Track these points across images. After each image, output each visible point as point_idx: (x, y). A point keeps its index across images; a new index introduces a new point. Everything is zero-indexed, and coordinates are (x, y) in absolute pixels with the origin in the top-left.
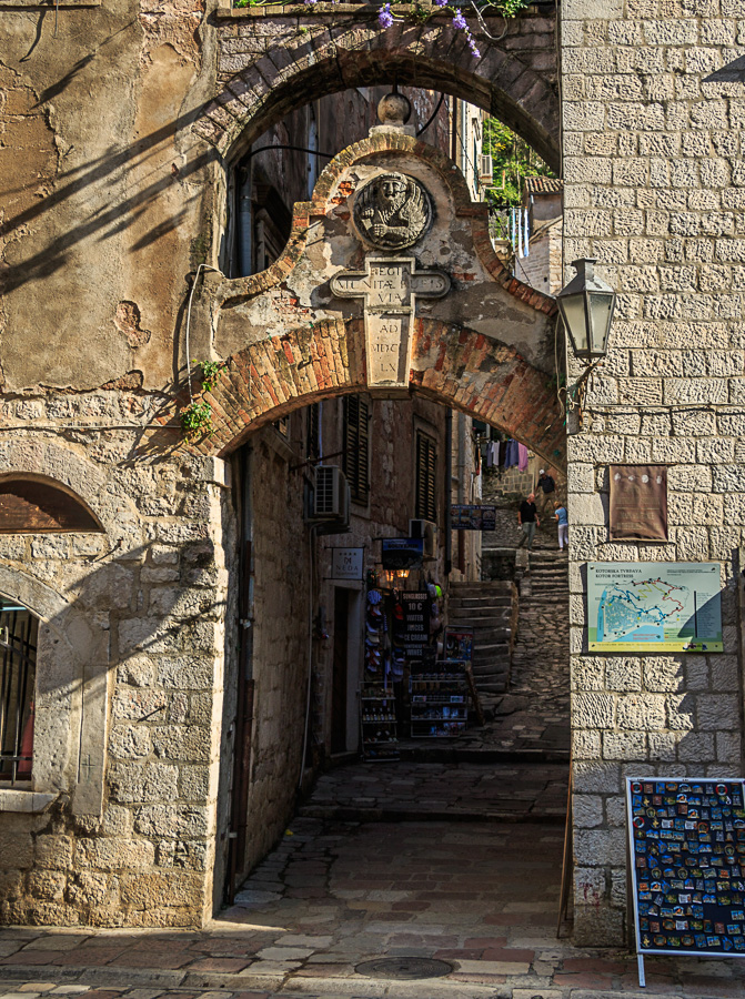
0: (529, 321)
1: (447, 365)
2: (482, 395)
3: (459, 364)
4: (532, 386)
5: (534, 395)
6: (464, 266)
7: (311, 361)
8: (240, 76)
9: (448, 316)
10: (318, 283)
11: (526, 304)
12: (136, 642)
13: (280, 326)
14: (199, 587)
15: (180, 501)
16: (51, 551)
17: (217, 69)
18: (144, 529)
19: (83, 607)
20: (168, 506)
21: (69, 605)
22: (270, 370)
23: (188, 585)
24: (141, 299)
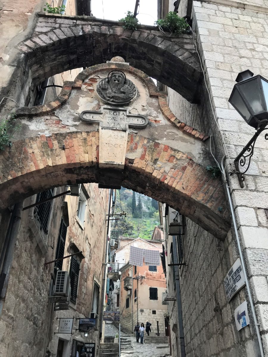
0: (191, 143)
1: (148, 157)
2: (169, 175)
3: (155, 157)
5: (200, 177)
6: (154, 117)
7: (64, 148)
8: (46, 33)
9: (147, 137)
10: (73, 115)
11: (190, 135)
13: (47, 132)
17: (34, 31)
22: (37, 151)
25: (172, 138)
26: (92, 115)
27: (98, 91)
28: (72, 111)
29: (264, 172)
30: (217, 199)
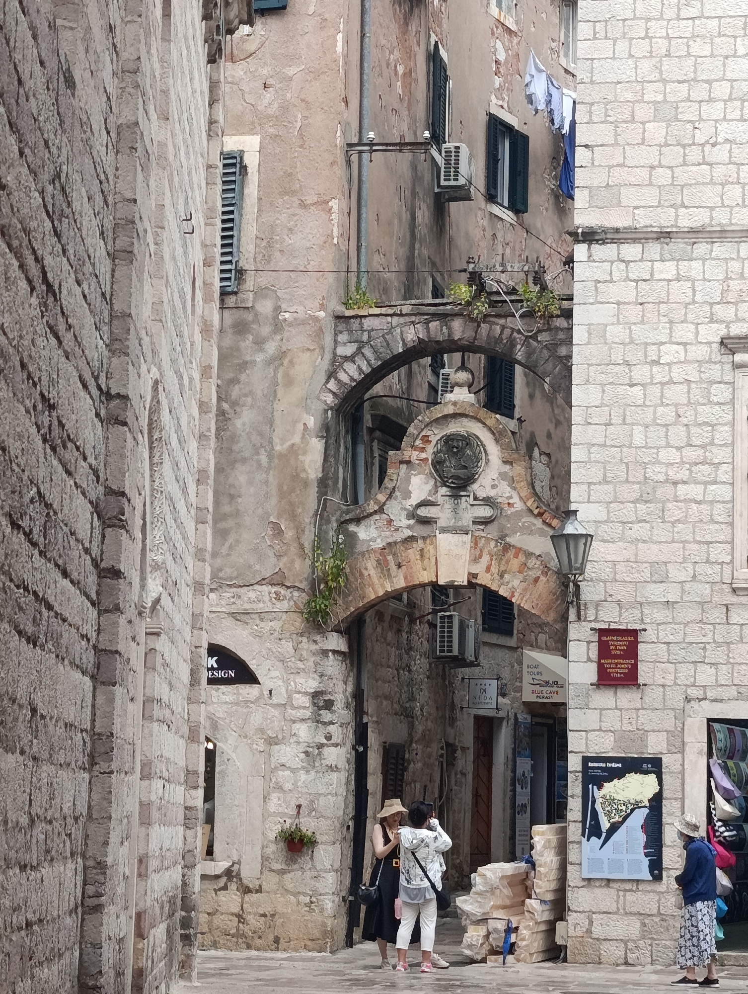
1: (494, 569)
2: (518, 590)
3: (502, 568)
4: (552, 585)
5: (554, 591)
6: (507, 498)
7: (399, 566)
8: (351, 359)
9: (494, 537)
10: (406, 509)
11: (550, 526)
12: (283, 760)
13: (379, 540)
14: (325, 724)
15: (311, 664)
16: (224, 698)
17: (335, 354)
18: (287, 682)
19: (246, 737)
20: (303, 667)
21: (237, 735)
22: (372, 572)
23: (318, 722)
24: (283, 521)
25: (529, 531)
26: (428, 508)
27: (433, 463)
28: (404, 502)
29: (611, 596)
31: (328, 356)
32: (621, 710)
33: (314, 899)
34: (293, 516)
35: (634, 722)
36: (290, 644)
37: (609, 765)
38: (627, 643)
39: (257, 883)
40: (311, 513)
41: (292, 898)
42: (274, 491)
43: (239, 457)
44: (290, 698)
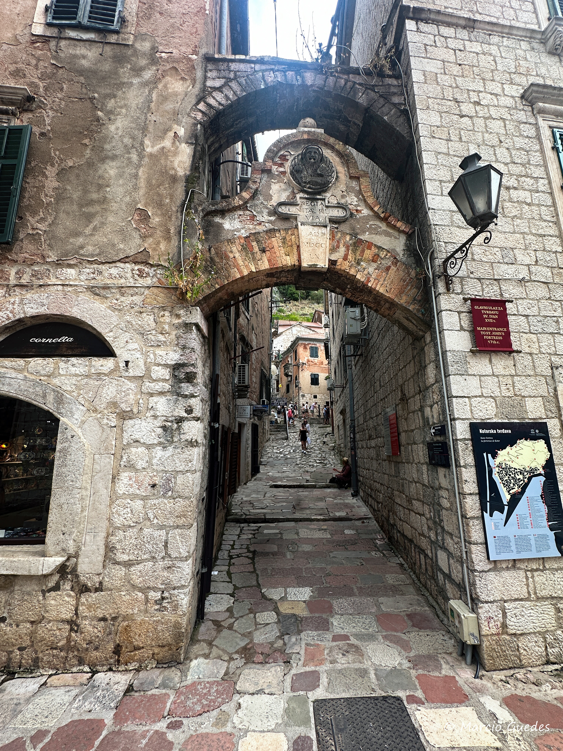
0: (395, 238)
1: (351, 257)
2: (373, 276)
3: (358, 257)
4: (402, 273)
5: (404, 278)
6: (355, 206)
7: (263, 251)
8: (219, 89)
9: (348, 232)
10: (267, 208)
11: (394, 227)
12: (137, 436)
13: (243, 231)
14: (186, 396)
15: (173, 336)
16: (73, 370)
17: (205, 86)
18: (146, 355)
19: (95, 411)
20: (164, 339)
21: (85, 409)
22: (237, 255)
23: (178, 395)
24: (150, 208)
25: (375, 231)
26: (288, 207)
27: (292, 173)
28: (266, 203)
29: (472, 273)
30: (420, 301)
31: (198, 86)
32: (497, 376)
33: (166, 594)
34: (160, 205)
35: (512, 388)
36: (152, 318)
37: (499, 431)
38: (497, 313)
39: (97, 579)
40: (179, 202)
41: (140, 594)
42: (142, 183)
43: (110, 154)
44: (148, 370)
